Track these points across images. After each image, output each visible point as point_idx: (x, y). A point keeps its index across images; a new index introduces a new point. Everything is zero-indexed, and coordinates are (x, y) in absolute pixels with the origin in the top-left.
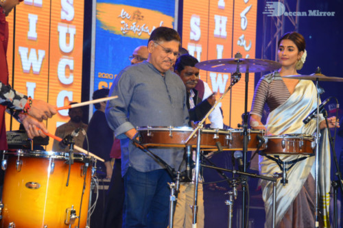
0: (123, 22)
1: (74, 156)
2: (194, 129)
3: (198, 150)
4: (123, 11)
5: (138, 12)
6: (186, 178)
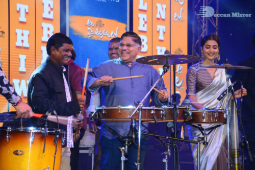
0: (89, 29)
1: (49, 130)
2: (136, 107)
3: (140, 122)
4: (89, 20)
5: (100, 21)
6: (133, 143)
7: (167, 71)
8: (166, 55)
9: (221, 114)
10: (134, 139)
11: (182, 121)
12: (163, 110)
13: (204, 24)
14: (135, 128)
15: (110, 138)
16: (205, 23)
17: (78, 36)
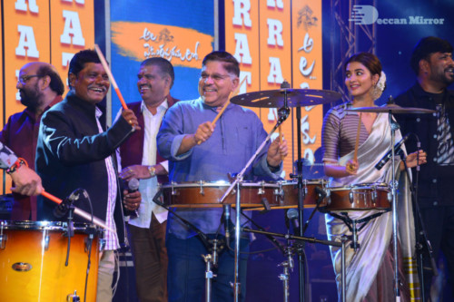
0: (146, 45)
1: (75, 225)
2: (231, 183)
3: (238, 209)
4: (146, 30)
5: (167, 31)
6: (226, 247)
7: (285, 119)
8: (282, 90)
9: (382, 193)
10: (228, 240)
11: (314, 206)
12: (279, 188)
13: (350, 34)
14: (230, 220)
15: (183, 237)
16: (353, 33)
17: (127, 58)
